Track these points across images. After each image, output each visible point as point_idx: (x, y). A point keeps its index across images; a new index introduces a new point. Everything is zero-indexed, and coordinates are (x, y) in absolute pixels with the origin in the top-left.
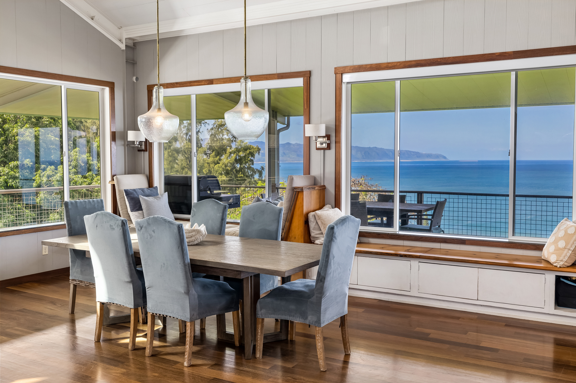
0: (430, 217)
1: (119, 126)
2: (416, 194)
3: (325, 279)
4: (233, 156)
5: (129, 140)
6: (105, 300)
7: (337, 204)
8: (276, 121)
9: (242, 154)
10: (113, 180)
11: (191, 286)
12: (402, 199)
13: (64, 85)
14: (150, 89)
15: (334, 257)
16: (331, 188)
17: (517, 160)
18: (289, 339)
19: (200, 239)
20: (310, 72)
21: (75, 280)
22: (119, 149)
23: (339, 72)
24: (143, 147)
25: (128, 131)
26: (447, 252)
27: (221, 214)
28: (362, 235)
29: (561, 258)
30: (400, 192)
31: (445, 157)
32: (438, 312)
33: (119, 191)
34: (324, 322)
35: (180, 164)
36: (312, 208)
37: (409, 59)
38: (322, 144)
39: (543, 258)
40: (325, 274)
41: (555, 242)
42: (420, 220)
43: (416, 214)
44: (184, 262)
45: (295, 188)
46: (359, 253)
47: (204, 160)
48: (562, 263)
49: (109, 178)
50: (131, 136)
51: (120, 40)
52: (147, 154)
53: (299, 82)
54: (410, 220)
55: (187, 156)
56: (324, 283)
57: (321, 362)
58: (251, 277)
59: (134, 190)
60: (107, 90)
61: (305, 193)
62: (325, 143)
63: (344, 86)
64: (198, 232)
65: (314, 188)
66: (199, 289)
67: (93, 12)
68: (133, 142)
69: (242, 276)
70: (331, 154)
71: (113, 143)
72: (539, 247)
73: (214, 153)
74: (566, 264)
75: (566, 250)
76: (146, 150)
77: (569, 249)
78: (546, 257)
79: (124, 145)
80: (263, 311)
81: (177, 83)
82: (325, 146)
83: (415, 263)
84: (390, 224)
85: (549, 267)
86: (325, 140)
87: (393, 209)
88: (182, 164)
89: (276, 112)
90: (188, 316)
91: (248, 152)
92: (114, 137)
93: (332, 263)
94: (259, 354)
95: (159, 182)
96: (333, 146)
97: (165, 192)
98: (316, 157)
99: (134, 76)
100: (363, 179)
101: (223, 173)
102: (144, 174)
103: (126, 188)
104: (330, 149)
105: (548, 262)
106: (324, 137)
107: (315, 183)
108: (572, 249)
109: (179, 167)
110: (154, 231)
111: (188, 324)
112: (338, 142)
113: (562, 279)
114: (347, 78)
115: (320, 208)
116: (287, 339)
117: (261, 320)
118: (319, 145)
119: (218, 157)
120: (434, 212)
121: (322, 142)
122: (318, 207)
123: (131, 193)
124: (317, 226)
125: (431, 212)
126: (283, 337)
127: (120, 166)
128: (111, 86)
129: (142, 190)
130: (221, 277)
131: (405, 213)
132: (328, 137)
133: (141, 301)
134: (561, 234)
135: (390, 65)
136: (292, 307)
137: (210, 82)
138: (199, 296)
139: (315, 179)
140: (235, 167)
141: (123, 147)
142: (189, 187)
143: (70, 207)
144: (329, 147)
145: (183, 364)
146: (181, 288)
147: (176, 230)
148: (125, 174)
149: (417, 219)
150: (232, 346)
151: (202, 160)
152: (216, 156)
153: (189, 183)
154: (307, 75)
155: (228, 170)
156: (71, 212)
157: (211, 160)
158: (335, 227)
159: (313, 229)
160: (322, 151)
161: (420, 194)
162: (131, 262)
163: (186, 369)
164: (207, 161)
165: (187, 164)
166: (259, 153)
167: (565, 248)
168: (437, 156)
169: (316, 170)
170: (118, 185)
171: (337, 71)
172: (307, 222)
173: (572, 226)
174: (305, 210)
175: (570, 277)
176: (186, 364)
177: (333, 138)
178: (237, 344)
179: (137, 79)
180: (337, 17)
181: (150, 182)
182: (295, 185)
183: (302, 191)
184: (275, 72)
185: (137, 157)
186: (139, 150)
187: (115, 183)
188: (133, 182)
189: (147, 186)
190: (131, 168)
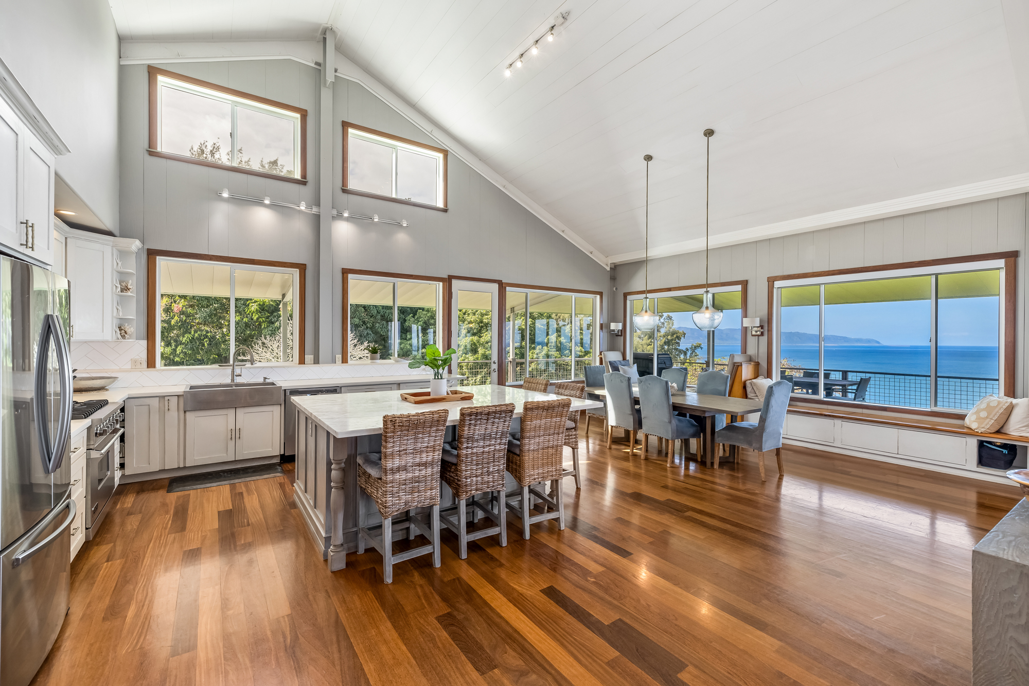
0: (855, 391)
1: (605, 320)
2: (841, 373)
3: (765, 420)
4: (664, 340)
5: (611, 329)
6: (614, 424)
7: (769, 375)
9: (669, 337)
10: (601, 354)
11: (672, 418)
12: (827, 376)
13: (574, 296)
14: (625, 295)
15: (772, 407)
16: (764, 364)
17: (938, 345)
18: (736, 461)
19: (676, 391)
20: (747, 281)
22: (605, 334)
23: (771, 281)
24: (620, 333)
25: (611, 323)
26: (869, 415)
27: (683, 378)
28: (793, 399)
29: (983, 426)
30: (824, 370)
31: (878, 342)
32: (860, 460)
33: (605, 362)
34: (764, 449)
36: (749, 378)
37: (831, 269)
39: (965, 425)
40: (766, 417)
41: (977, 412)
42: (845, 392)
43: (841, 387)
44: (669, 404)
45: (735, 363)
46: (789, 412)
48: (983, 430)
49: (598, 353)
50: (613, 326)
51: (607, 265)
52: (622, 338)
53: (739, 288)
54: (834, 392)
56: (765, 423)
57: (763, 475)
59: (615, 361)
60: (598, 297)
62: (759, 331)
63: (775, 290)
65: (750, 364)
66: (676, 421)
67: (592, 249)
68: (614, 331)
69: (707, 415)
70: (764, 339)
71: (601, 331)
72: (962, 417)
73: (647, 337)
74: (988, 430)
75: (989, 419)
76: (622, 335)
77: (992, 419)
78: (968, 424)
79: (607, 332)
80: (720, 439)
81: (644, 291)
82: (759, 333)
83: (838, 422)
84: (816, 392)
85: (970, 433)
86: (759, 329)
87: (818, 383)
90: (671, 437)
91: (675, 336)
92: (601, 326)
93: (771, 411)
94: (716, 466)
95: (629, 357)
96: (766, 333)
97: (635, 363)
98: (752, 341)
99: (615, 287)
100: (785, 360)
102: (620, 351)
103: (609, 360)
104: (763, 336)
105: (971, 429)
106: (758, 327)
107: (750, 360)
108: (995, 418)
109: (638, 348)
110: (649, 384)
111: (670, 441)
112: (770, 330)
113: (985, 444)
114: (777, 284)
115: (755, 378)
116: (734, 462)
117: (718, 444)
118: (754, 333)
119: (650, 340)
120: (858, 388)
121: (757, 331)
122: (753, 377)
123: (613, 364)
124: (753, 391)
125: (855, 387)
126: (731, 460)
127: (605, 347)
128: (601, 294)
129: (620, 361)
130: (688, 415)
131: (829, 386)
132: (762, 327)
134: (984, 406)
135: (815, 274)
136: (741, 437)
138: (677, 425)
139: (751, 356)
140: (664, 348)
141: (607, 334)
142: (652, 360)
143: (587, 369)
144: (762, 334)
145: (666, 466)
146: (666, 420)
147: (664, 384)
148: (608, 351)
149: (842, 392)
150: (695, 461)
152: (649, 339)
154: (745, 284)
156: (587, 373)
157: (644, 342)
158: (774, 387)
159: (750, 393)
160: (757, 337)
161: (845, 374)
162: (633, 404)
163: (668, 468)
166: (684, 336)
167: (987, 417)
168: (869, 341)
169: (751, 351)
170: (605, 358)
171: (770, 280)
172: (745, 387)
173: (994, 400)
174: (743, 379)
175: (994, 442)
176: (668, 465)
177: (766, 328)
178: (699, 459)
179: (616, 289)
180: (770, 241)
181: (624, 358)
182: (735, 361)
183: (742, 365)
184: (719, 282)
185: (615, 339)
186: (617, 335)
187: (603, 356)
188: (614, 356)
189: (622, 359)
190: (612, 348)
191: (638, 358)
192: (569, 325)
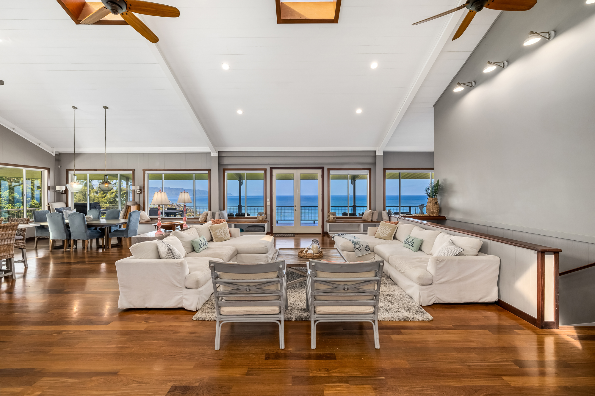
1: (52, 184)
5: (57, 190)
7: (144, 210)
8: (128, 182)
10: (49, 204)
11: (87, 230)
13: (25, 169)
14: (67, 171)
16: (142, 205)
19: (91, 219)
20: (134, 169)
21: (38, 237)
22: (51, 193)
23: (144, 171)
24: (64, 192)
25: (57, 186)
27: (99, 213)
33: (52, 209)
35: (78, 198)
38: (138, 192)
44: (85, 224)
47: (95, 196)
49: (46, 204)
50: (58, 188)
51: (52, 152)
52: (65, 195)
53: (131, 172)
55: (83, 194)
56: (129, 226)
58: (107, 227)
59: (60, 208)
60: (46, 171)
61: (131, 207)
63: (146, 175)
64: (90, 217)
65: (135, 205)
66: (90, 231)
67: (40, 142)
68: (59, 190)
69: (104, 227)
70: (142, 195)
71: (49, 191)
76: (65, 193)
79: (54, 191)
80: (111, 236)
81: (80, 169)
82: (139, 192)
86: (140, 191)
88: (79, 199)
89: (128, 178)
90: (86, 239)
92: (49, 188)
93: (131, 222)
94: (110, 247)
95: (71, 205)
96: (142, 192)
97: (74, 209)
98: (137, 196)
99: (59, 165)
101: (108, 203)
102: (64, 202)
103: (56, 208)
109: (77, 200)
110: (74, 216)
111: (86, 241)
112: (144, 191)
114: (147, 172)
117: (110, 238)
118: (137, 192)
119: (105, 194)
121: (138, 191)
123: (58, 209)
127: (52, 199)
128: (48, 169)
129: (64, 208)
133: (68, 238)
135: (160, 170)
136: (120, 234)
137: (96, 170)
138: (90, 233)
139: (136, 202)
141: (54, 192)
142: (86, 207)
143: (35, 213)
144: (141, 193)
147: (82, 216)
148: (55, 202)
151: (93, 196)
152: (104, 194)
153: (86, 205)
154: (133, 171)
155: (111, 201)
156: (36, 215)
157: (99, 196)
158: (132, 213)
160: (139, 194)
162: (65, 226)
164: (97, 197)
165: (84, 199)
169: (137, 200)
170: (52, 206)
171: (144, 170)
177: (142, 190)
179: (61, 167)
180: (143, 154)
181: (67, 205)
182: (127, 205)
183: (130, 206)
184: (122, 169)
185: (61, 196)
186: (62, 193)
187: (50, 205)
188: (60, 205)
189: (66, 206)
190: (58, 200)
191: (76, 206)
192: (21, 186)
